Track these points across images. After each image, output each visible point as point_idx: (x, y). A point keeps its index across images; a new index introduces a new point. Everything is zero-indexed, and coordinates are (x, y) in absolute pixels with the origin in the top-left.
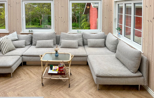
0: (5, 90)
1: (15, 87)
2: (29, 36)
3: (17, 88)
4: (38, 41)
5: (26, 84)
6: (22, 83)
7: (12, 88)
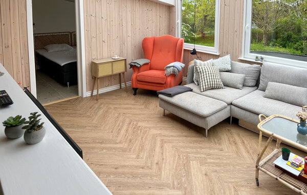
0: (189, 153)
1: (205, 156)
2: (255, 68)
3: (209, 161)
4: (270, 84)
5: (225, 162)
6: (220, 157)
7: (201, 157)
